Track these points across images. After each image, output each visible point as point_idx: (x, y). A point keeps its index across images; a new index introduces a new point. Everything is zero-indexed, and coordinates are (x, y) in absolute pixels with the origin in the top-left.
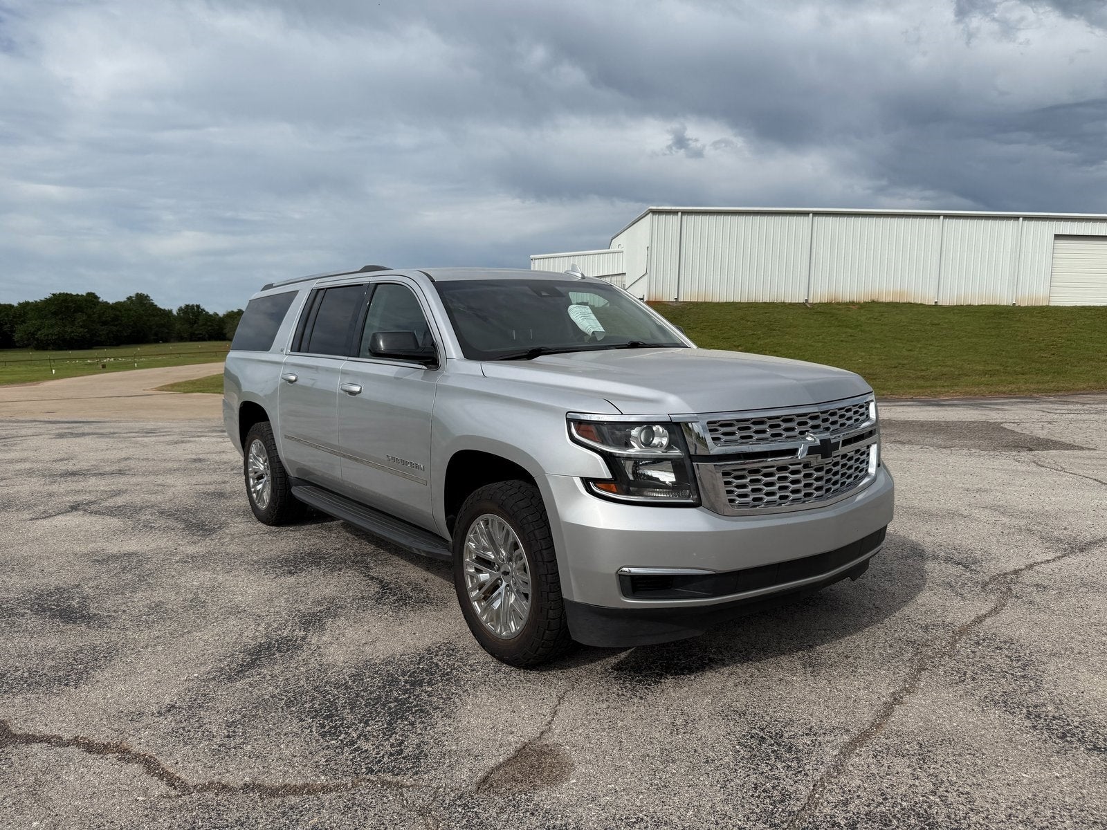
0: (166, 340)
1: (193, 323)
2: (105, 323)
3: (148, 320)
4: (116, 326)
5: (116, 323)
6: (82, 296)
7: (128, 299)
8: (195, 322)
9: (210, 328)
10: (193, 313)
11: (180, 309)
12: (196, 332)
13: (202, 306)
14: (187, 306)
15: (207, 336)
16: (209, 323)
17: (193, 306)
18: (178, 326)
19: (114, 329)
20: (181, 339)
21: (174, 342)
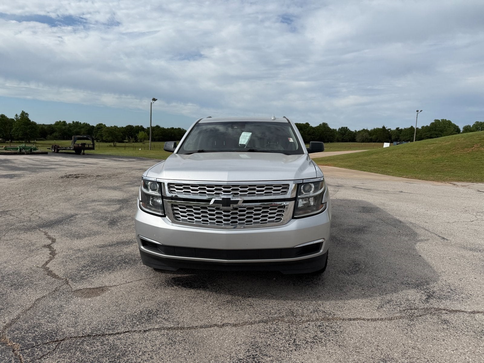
0: (331, 142)
1: (343, 134)
2: (309, 135)
3: (326, 133)
4: (313, 135)
5: (314, 134)
6: (304, 124)
7: (320, 125)
8: (344, 134)
9: (350, 137)
10: (344, 130)
11: (339, 129)
12: (344, 138)
13: (348, 128)
14: (342, 128)
15: (348, 140)
16: (350, 135)
17: (344, 127)
18: (337, 136)
19: (313, 137)
20: (338, 141)
21: (335, 142)
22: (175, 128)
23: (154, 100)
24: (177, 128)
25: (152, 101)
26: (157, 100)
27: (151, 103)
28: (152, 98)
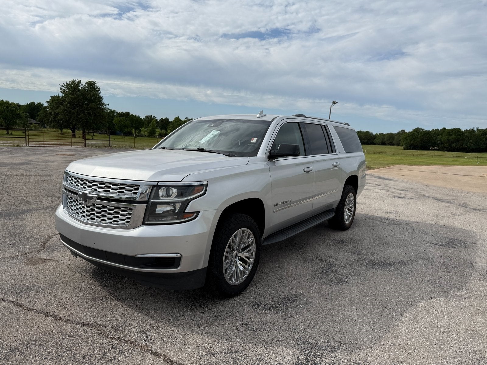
22: (363, 132)
23: (334, 103)
24: (365, 131)
25: (331, 104)
26: (337, 102)
27: (331, 106)
28: (332, 102)
